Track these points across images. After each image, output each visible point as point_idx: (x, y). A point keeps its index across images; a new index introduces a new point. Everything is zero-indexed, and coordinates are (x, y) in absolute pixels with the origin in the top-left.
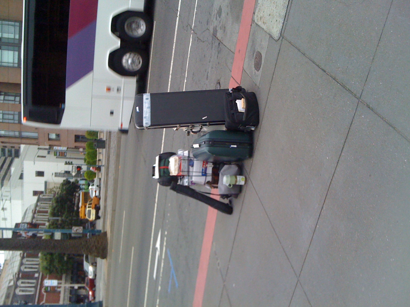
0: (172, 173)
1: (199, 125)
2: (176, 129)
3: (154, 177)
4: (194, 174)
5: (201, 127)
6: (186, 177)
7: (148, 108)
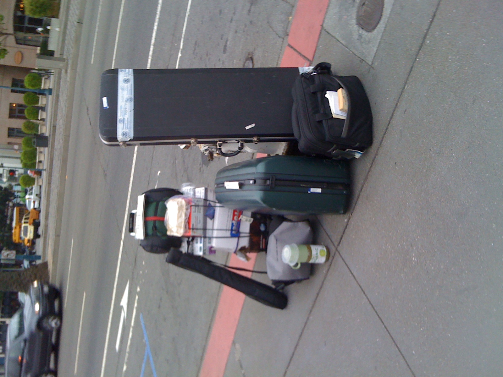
0: (171, 231)
1: (237, 142)
2: (186, 146)
3: (132, 234)
4: (215, 234)
5: (242, 145)
6: (199, 239)
7: (127, 100)
